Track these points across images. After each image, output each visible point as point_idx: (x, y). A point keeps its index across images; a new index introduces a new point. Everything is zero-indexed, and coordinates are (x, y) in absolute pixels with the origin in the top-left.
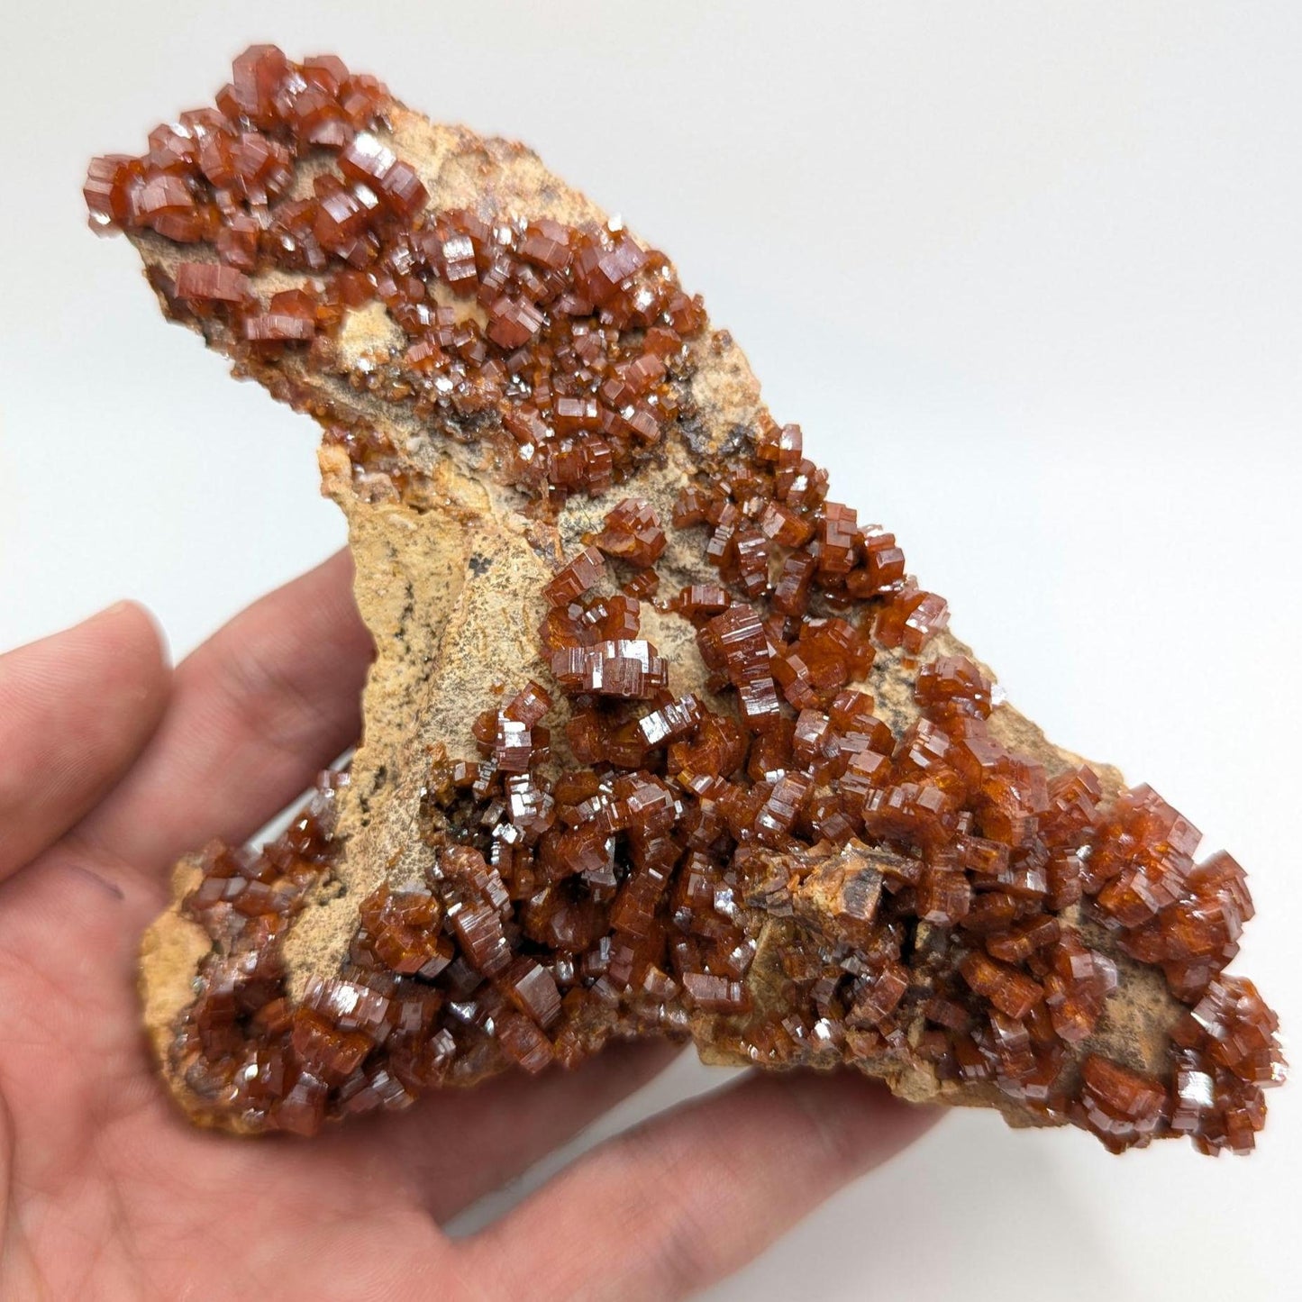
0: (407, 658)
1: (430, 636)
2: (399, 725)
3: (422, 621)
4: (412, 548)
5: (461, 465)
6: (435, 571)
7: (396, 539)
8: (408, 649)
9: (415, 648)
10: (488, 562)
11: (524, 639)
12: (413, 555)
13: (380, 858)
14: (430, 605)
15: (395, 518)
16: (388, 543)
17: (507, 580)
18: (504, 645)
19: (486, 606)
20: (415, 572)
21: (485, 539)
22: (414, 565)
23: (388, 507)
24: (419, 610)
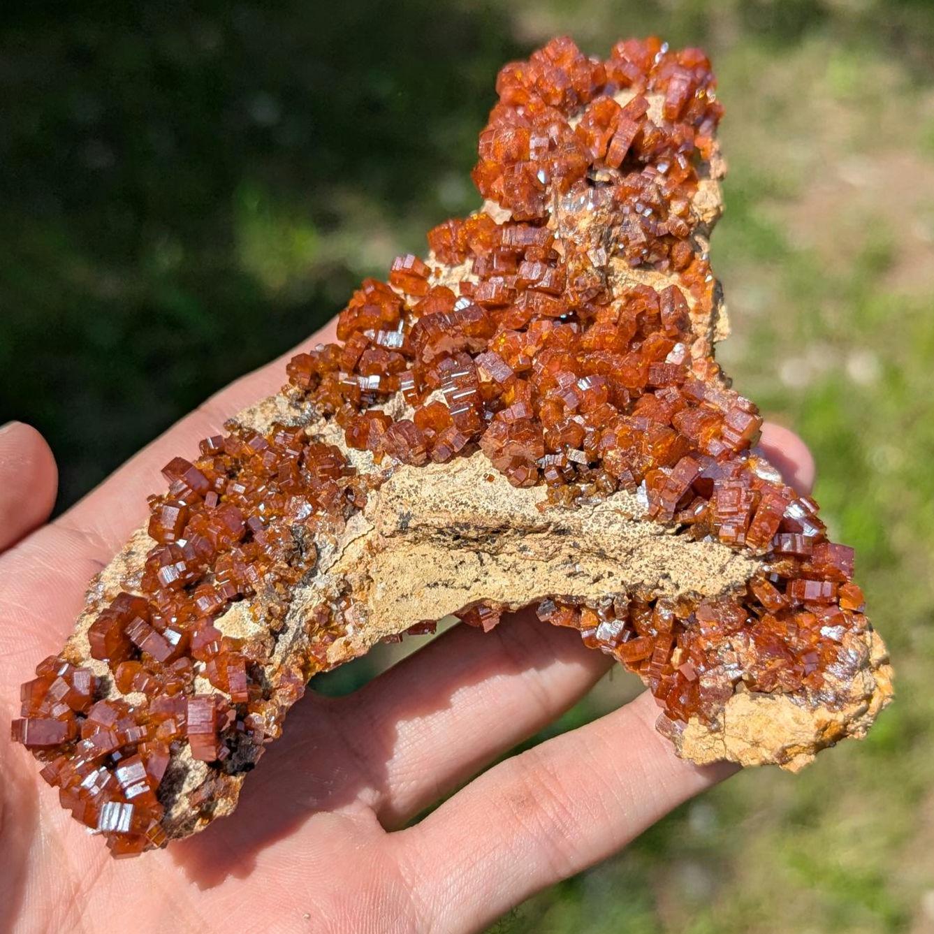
0: (483, 579)
1: (464, 565)
2: (534, 570)
3: (454, 572)
4: (399, 584)
5: (334, 560)
6: (414, 565)
7: (394, 595)
8: (477, 580)
9: (475, 575)
10: (402, 516)
11: (452, 471)
12: (405, 583)
13: (629, 533)
14: (440, 566)
15: (378, 596)
16: (397, 601)
17: (411, 486)
18: (458, 481)
19: (432, 495)
20: (417, 580)
21: (385, 523)
22: (412, 582)
23: (371, 603)
24: (445, 575)
